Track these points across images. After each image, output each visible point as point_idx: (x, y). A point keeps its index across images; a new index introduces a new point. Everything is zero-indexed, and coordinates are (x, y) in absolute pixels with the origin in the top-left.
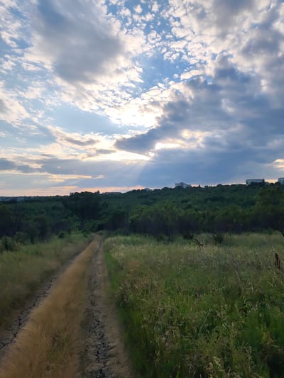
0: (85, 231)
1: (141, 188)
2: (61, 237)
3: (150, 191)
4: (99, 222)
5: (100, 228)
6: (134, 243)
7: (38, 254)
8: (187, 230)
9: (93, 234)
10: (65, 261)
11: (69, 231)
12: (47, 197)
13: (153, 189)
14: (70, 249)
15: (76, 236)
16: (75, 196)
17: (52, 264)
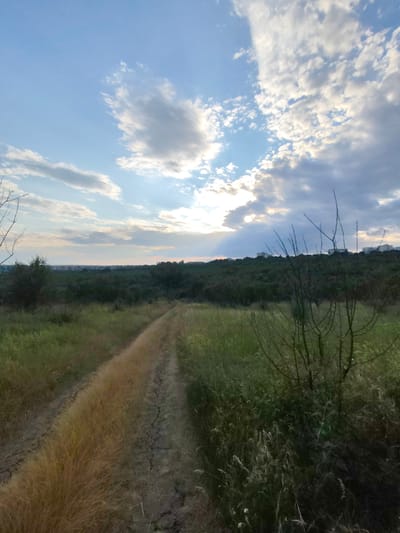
0: (170, 299)
1: (223, 258)
2: (150, 302)
3: (232, 261)
4: (181, 291)
5: (182, 296)
6: (202, 308)
7: (137, 313)
8: (246, 298)
9: (176, 301)
10: (154, 319)
11: (156, 298)
12: (140, 267)
13: (235, 258)
14: (156, 311)
15: (162, 302)
16: (162, 266)
17: (147, 319)
